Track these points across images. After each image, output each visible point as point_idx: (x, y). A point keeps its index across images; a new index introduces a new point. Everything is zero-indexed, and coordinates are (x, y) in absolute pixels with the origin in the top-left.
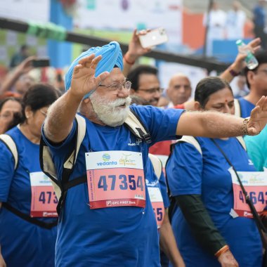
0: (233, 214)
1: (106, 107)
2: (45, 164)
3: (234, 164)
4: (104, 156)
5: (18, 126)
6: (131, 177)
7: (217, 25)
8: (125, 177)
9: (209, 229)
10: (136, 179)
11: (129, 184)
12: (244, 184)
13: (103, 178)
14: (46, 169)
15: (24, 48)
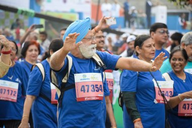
0: (156, 102)
1: (87, 49)
2: (52, 79)
3: (155, 77)
4: (84, 76)
5: (47, 59)
6: (96, 85)
7: (107, 10)
8: (93, 85)
9: (131, 109)
10: (99, 86)
11: (95, 89)
12: (160, 87)
13: (83, 86)
14: (53, 82)
15: (18, 20)
